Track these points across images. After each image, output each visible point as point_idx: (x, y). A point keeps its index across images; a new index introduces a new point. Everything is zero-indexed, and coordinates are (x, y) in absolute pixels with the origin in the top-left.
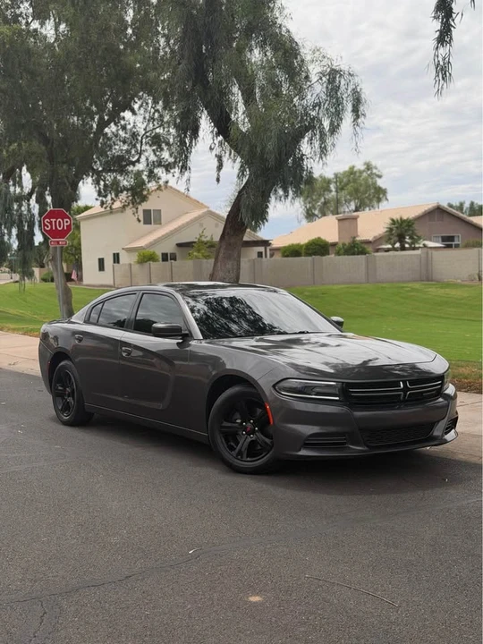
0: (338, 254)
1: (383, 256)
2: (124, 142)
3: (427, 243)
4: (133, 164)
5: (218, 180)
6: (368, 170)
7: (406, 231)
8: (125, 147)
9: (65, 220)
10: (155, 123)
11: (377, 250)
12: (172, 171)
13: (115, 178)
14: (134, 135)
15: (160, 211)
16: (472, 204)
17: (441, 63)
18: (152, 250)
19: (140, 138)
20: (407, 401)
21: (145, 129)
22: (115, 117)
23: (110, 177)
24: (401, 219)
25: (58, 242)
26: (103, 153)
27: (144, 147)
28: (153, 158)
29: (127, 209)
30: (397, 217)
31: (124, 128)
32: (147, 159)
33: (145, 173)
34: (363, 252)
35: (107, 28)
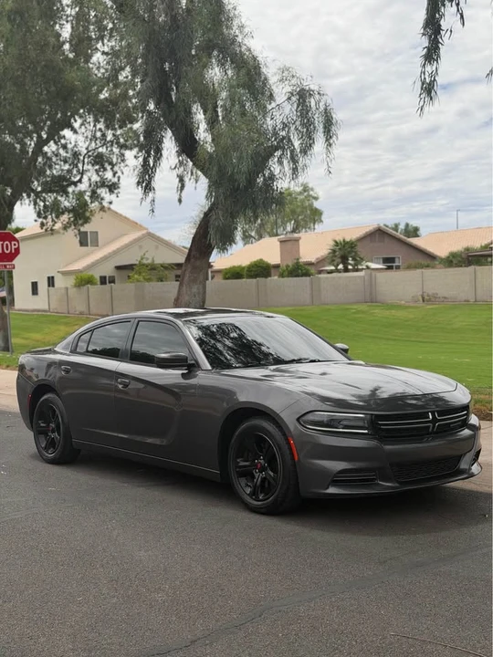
0: (282, 275)
1: (327, 278)
2: (65, 162)
3: (370, 264)
4: (75, 184)
5: (180, 201)
6: (305, 191)
7: (349, 252)
8: (66, 167)
9: (13, 243)
10: (98, 142)
11: (320, 272)
12: (116, 191)
13: (56, 198)
14: (76, 155)
15: (97, 233)
16: (407, 225)
17: (428, 81)
18: (90, 273)
19: (82, 158)
20: (437, 433)
21: (87, 149)
22: (54, 135)
23: (50, 198)
24: (344, 241)
25: (5, 266)
26: (42, 172)
27: (85, 166)
28: (95, 178)
29: (70, 230)
30: (339, 239)
31: (65, 147)
32: (90, 180)
33: (88, 194)
34: (307, 274)
35: (47, 44)
